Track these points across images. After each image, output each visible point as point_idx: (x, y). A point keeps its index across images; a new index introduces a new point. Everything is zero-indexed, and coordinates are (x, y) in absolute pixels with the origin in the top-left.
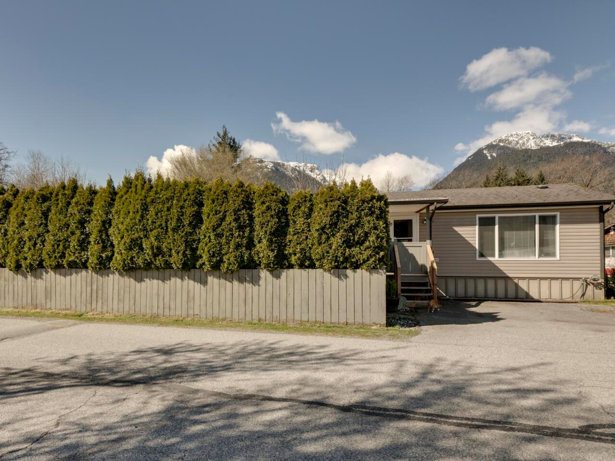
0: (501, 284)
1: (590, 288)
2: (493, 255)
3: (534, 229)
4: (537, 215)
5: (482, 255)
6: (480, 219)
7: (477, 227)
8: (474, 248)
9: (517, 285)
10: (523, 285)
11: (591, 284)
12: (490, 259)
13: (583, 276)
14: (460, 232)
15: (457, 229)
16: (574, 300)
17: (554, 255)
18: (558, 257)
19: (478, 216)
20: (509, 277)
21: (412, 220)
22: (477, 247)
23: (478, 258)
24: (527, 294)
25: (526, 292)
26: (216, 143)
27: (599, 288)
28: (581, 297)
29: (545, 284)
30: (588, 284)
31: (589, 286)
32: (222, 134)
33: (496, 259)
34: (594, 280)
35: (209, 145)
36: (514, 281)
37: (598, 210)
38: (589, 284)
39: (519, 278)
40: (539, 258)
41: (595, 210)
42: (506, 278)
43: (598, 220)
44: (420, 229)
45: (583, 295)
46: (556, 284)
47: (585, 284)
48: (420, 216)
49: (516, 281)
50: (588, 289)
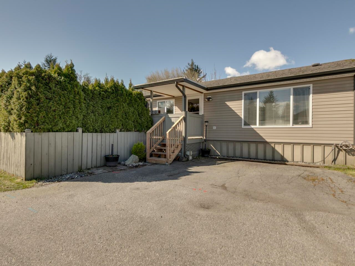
0: (261, 147)
1: (342, 154)
2: (255, 124)
3: (289, 101)
4: (292, 88)
5: (246, 124)
6: (245, 95)
7: (243, 101)
8: (241, 118)
9: (274, 149)
10: (279, 148)
11: (343, 150)
12: (253, 127)
13: (335, 142)
14: (231, 106)
15: (229, 104)
16: (326, 165)
17: (307, 122)
18: (310, 125)
19: (243, 93)
20: (267, 142)
21: (199, 99)
22: (243, 117)
23: (243, 127)
24: (282, 157)
25: (281, 155)
26: (187, 69)
27: (351, 154)
28: (333, 162)
29: (298, 149)
30: (339, 150)
31: (341, 152)
32: (191, 64)
33: (257, 126)
34: (347, 146)
35: (183, 70)
36: (271, 145)
37: (353, 78)
38: (341, 150)
39: (275, 143)
40: (293, 125)
41: (349, 79)
42: (265, 143)
43: (353, 88)
44: (204, 105)
45: (335, 160)
46: (308, 150)
47: (337, 149)
48: (204, 96)
49: (273, 145)
50: (340, 154)
